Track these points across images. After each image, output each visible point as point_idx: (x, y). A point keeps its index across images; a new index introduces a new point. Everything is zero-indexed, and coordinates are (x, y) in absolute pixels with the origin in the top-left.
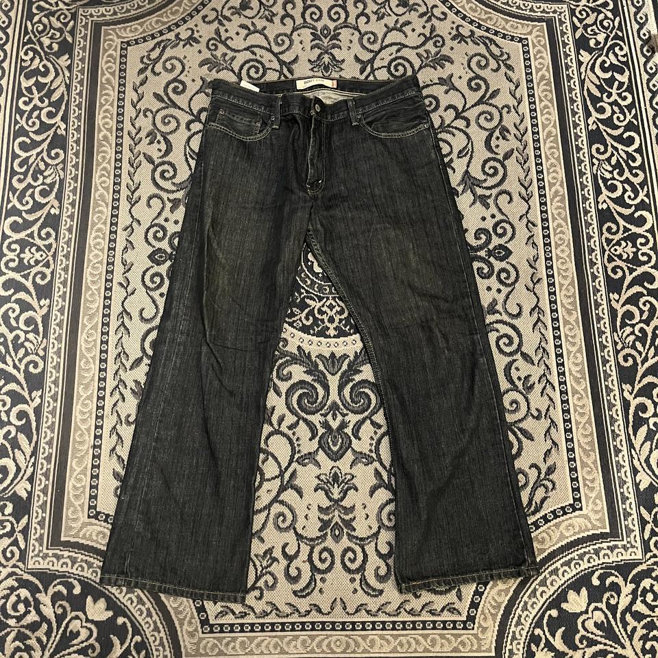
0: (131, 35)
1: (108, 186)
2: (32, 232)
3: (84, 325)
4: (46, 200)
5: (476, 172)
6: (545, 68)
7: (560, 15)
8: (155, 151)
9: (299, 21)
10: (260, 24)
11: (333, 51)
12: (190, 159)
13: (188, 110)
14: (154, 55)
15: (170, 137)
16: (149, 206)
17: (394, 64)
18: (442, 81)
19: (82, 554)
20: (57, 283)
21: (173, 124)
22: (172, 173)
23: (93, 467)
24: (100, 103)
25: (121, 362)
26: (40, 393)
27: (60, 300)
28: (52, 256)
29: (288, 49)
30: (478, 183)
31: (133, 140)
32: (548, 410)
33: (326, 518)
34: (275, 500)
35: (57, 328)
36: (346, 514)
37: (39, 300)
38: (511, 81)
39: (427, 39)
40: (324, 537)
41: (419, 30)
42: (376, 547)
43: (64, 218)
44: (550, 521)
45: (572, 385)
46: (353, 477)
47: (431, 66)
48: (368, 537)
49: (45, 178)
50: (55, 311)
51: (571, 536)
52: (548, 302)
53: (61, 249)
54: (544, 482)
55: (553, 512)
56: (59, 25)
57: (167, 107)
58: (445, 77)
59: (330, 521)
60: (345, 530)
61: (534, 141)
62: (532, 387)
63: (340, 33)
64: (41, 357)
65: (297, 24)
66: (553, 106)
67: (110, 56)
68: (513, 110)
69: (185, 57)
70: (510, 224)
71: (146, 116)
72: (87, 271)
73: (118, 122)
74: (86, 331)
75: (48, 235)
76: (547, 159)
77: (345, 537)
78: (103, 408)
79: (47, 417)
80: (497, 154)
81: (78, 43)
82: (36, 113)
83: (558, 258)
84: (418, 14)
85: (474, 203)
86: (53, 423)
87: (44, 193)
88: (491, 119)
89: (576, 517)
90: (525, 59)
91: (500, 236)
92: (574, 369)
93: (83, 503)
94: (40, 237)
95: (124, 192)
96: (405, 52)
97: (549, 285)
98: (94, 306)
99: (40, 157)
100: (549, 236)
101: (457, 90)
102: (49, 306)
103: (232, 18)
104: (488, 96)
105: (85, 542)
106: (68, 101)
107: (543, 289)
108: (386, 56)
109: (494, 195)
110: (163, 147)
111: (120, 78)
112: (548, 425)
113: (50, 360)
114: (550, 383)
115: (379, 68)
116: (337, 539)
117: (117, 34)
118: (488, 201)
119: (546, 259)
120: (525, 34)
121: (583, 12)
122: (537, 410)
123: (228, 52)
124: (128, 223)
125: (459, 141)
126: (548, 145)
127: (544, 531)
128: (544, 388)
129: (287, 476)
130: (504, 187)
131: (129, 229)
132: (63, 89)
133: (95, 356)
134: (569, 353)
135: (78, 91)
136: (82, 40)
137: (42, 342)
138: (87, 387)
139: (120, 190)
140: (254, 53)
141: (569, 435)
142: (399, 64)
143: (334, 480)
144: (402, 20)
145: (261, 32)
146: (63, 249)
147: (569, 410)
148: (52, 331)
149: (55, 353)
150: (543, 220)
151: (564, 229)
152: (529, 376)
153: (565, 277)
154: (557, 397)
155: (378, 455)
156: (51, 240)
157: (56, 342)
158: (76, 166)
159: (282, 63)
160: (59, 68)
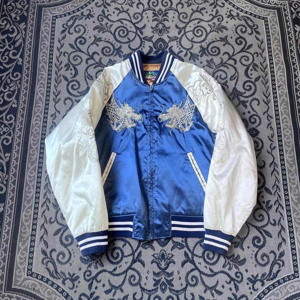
0: (58, 12)
1: (44, 93)
2: (3, 117)
3: (29, 168)
4: (11, 99)
5: (240, 88)
6: (276, 34)
7: (284, 6)
8: (68, 74)
9: (146, 6)
10: (126, 7)
11: (164, 22)
12: (87, 79)
13: (87, 53)
14: (70, 23)
15: (77, 67)
16: (65, 104)
17: (196, 29)
18: (222, 39)
19: (23, 296)
20: (15, 144)
21: (79, 60)
22: (77, 86)
23: (31, 246)
24: (41, 48)
25: (48, 188)
26: (3, 205)
27: (16, 154)
28: (13, 130)
29: (140, 21)
30: (241, 94)
31: (58, 68)
32: (280, 220)
33: (157, 279)
34: (130, 268)
35: (14, 169)
36: (169, 277)
37: (5, 154)
38: (259, 40)
39: (214, 17)
40: (156, 290)
41: (210, 12)
42: (185, 296)
43: (19, 109)
44: (281, 284)
45: (293, 207)
46: (173, 256)
47: (216, 31)
48: (181, 290)
49: (10, 87)
50: (13, 160)
51: (292, 292)
52: (279, 160)
53: (17, 126)
54: (278, 261)
55: (283, 279)
56: (20, 7)
57: (76, 51)
58: (223, 37)
59: (159, 280)
60: (168, 286)
61: (271, 72)
62: (271, 207)
63: (168, 13)
64: (5, 185)
65: (145, 7)
66: (281, 54)
67: (47, 23)
68: (259, 55)
69: (86, 25)
70: (258, 116)
71: (65, 56)
72: (31, 138)
73: (50, 59)
74: (29, 171)
75: (11, 118)
76: (278, 82)
77: (168, 290)
78: (37, 214)
79: (6, 218)
80: (251, 78)
81: (30, 16)
82: (6, 53)
83: (285, 135)
84: (209, 4)
85: (239, 105)
86: (10, 222)
87: (9, 96)
88: (248, 60)
89: (295, 281)
90: (266, 29)
91: (253, 123)
92: (294, 198)
93: (25, 267)
94: (6, 119)
95: (52, 96)
96: (202, 24)
97: (280, 150)
98: (34, 157)
99: (8, 77)
100: (279, 124)
101: (230, 44)
102: (10, 157)
103: (111, 4)
104: (246, 47)
105: (25, 289)
106: (24, 47)
107: (276, 153)
108: (192, 25)
109: (249, 101)
110: (73, 72)
111: (51, 35)
112: (280, 229)
113: (9, 186)
114: (281, 205)
115: (188, 32)
116: (163, 291)
117: (50, 12)
118: (247, 104)
119: (278, 136)
120: (265, 15)
121: (296, 5)
122: (274, 220)
123: (109, 22)
124: (53, 113)
125: (231, 72)
126: (279, 74)
127: (278, 289)
128: (277, 208)
129: (136, 254)
130: (255, 96)
131: (54, 116)
132: (21, 40)
133: (34, 185)
134: (291, 188)
135: (29, 41)
136: (32, 15)
137: (5, 176)
138: (29, 201)
139: (50, 95)
140: (122, 23)
141: (292, 235)
142: (199, 30)
143: (162, 257)
144: (201, 6)
145: (126, 12)
146: (18, 126)
147: (291, 220)
148: (11, 170)
149: (12, 183)
150: (276, 115)
151: (288, 120)
152: (269, 201)
153: (289, 146)
154: (285, 213)
155: (187, 244)
156: (12, 121)
157: (13, 177)
158: (27, 82)
159: (137, 28)
160: (20, 30)
